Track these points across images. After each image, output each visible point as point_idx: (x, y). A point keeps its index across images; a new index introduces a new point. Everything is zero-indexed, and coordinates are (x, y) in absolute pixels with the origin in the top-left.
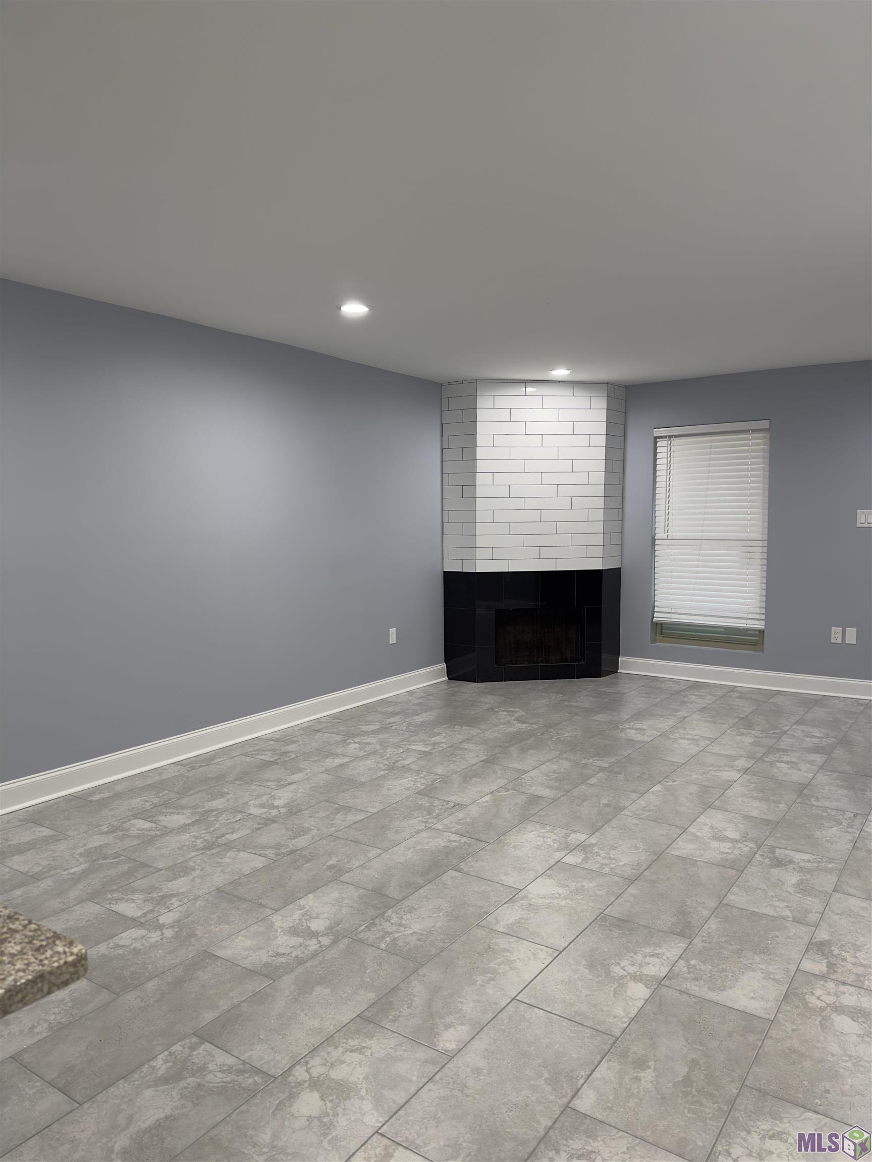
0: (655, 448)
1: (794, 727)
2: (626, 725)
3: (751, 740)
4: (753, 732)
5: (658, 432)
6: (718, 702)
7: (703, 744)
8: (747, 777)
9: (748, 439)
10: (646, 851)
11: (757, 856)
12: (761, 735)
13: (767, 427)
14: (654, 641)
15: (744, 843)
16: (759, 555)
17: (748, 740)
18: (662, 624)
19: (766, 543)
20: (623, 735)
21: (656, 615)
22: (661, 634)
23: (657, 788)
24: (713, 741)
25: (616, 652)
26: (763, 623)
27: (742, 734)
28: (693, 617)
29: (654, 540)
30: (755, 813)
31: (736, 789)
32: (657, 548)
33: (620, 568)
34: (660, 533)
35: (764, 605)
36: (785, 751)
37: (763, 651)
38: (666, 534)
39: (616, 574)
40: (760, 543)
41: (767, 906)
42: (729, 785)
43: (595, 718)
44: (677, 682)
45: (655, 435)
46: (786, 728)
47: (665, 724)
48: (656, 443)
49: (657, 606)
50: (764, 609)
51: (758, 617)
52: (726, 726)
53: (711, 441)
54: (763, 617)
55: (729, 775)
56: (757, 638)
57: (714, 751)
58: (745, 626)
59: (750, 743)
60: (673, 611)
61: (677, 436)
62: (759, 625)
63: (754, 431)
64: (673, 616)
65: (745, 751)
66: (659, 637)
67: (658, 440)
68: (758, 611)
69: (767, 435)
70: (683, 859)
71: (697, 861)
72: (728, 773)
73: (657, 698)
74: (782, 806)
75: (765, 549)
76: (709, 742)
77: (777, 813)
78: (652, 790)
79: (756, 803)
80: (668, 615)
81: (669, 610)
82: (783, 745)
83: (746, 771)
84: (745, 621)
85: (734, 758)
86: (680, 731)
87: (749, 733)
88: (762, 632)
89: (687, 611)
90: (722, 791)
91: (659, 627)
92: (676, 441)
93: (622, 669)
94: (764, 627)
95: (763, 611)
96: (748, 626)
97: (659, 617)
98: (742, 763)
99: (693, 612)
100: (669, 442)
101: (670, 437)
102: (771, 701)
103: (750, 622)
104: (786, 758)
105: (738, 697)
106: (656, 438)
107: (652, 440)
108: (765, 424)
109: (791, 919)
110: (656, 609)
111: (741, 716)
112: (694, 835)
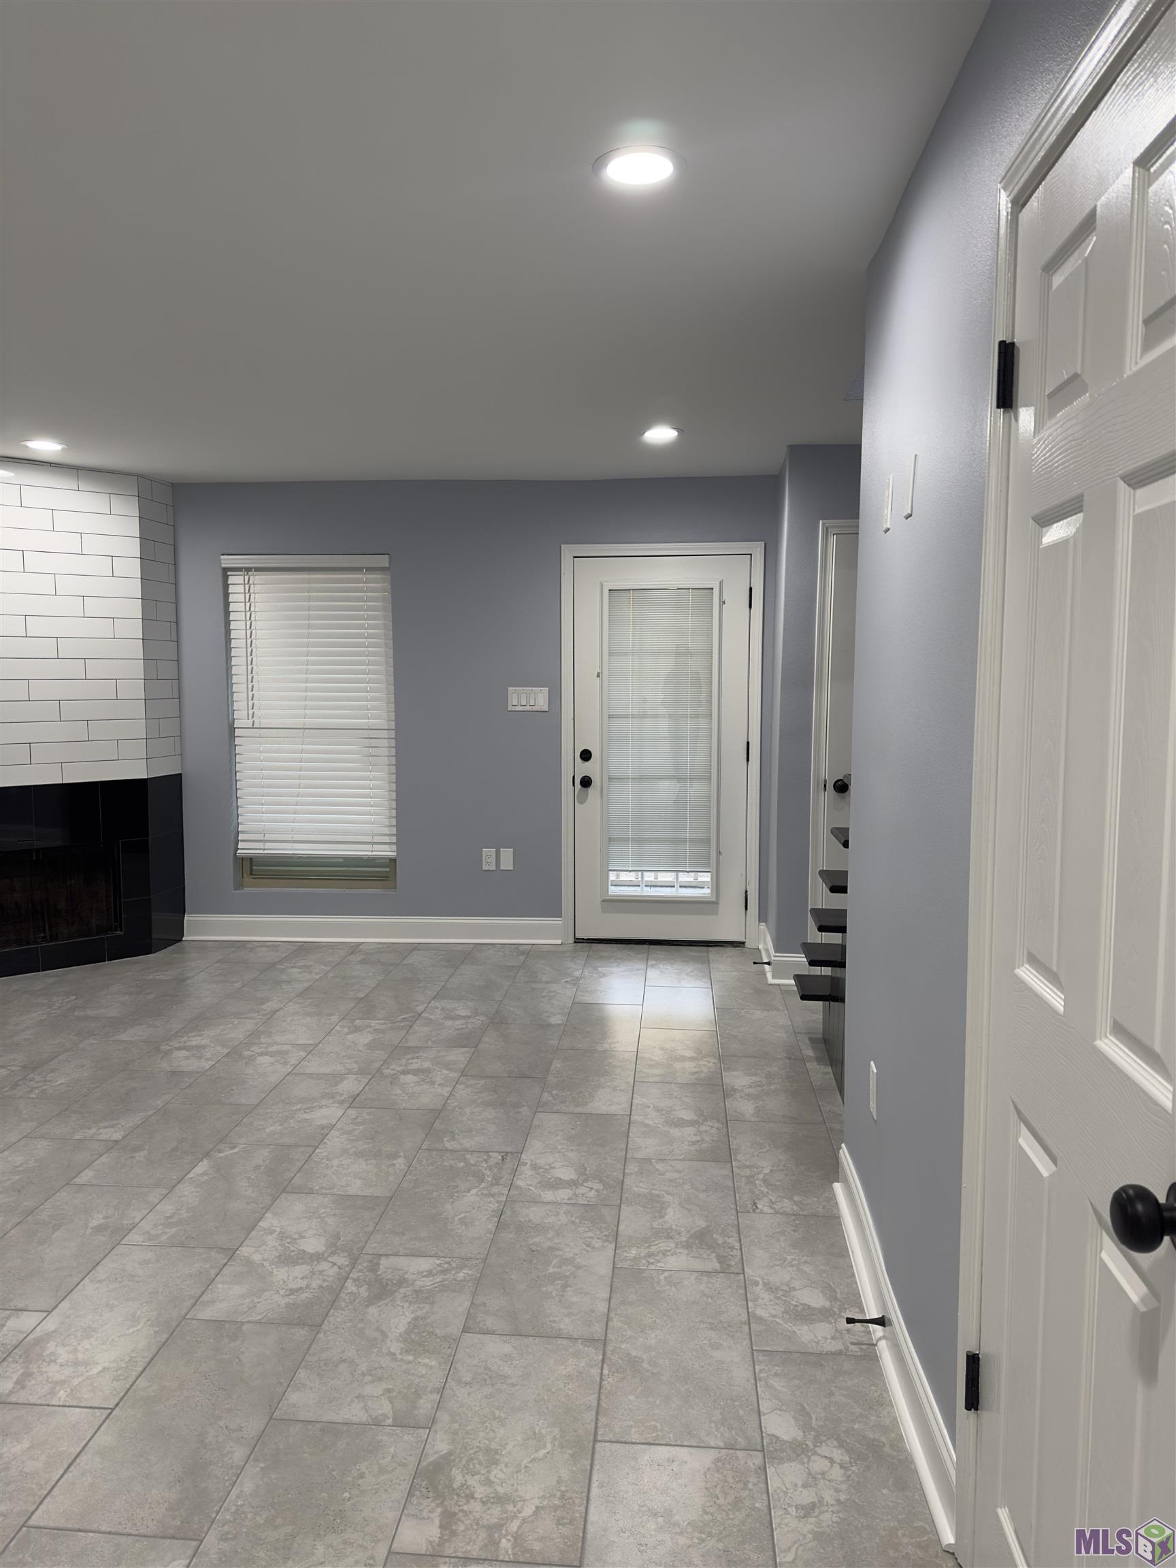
0: (226, 586)
1: (433, 1004)
2: (175, 1044)
3: (370, 1038)
4: (373, 1023)
5: (227, 561)
6: (331, 975)
7: (293, 1061)
8: (352, 1113)
9: (361, 581)
10: (152, 1325)
11: (349, 1283)
12: (383, 1026)
13: (387, 565)
14: (239, 885)
15: (330, 1259)
16: (385, 751)
17: (364, 1038)
18: (251, 859)
19: (393, 734)
20: (164, 1065)
21: (241, 845)
22: (251, 874)
23: (203, 1167)
24: (310, 1050)
25: (180, 909)
26: (394, 847)
27: (357, 1029)
28: (296, 846)
29: (232, 729)
30: (356, 1188)
31: (335, 1141)
32: (237, 741)
33: (181, 774)
34: (241, 720)
35: (394, 822)
36: (417, 1049)
37: (395, 888)
38: (251, 720)
39: (174, 783)
40: (385, 734)
41: (352, 1401)
42: (323, 1133)
43: (123, 1037)
44: (274, 946)
45: (223, 565)
46: (420, 1008)
47: (237, 1031)
48: (226, 578)
49: (242, 832)
50: (395, 829)
51: (386, 839)
52: (335, 1018)
53: (309, 581)
54: (394, 839)
55: (327, 1113)
56: (388, 869)
57: (309, 1071)
58: (370, 853)
59: (366, 1045)
60: (268, 837)
61: (257, 569)
62: (388, 852)
63: (370, 570)
64: (268, 845)
65: (356, 1062)
66: (247, 879)
67: (229, 573)
68: (386, 830)
69: (387, 577)
70: (218, 1324)
71: (243, 1323)
72: (324, 1111)
73: (236, 982)
74: (400, 1163)
75: (393, 742)
76: (303, 1054)
77: (391, 1179)
78: (191, 1175)
79: (361, 1166)
80: (260, 845)
81: (260, 837)
82: (413, 1041)
83: (353, 1101)
84: (369, 847)
85: (336, 1078)
86: (263, 1040)
87: (367, 1026)
88: (393, 861)
89: (289, 837)
90: (310, 1150)
91: (247, 864)
92: (257, 578)
93: (189, 935)
94: (395, 854)
95: (394, 831)
96: (374, 853)
97: (246, 848)
98: (350, 1086)
99: (296, 837)
100: (247, 578)
101: (248, 570)
102: (406, 962)
103: (376, 847)
104: (415, 1065)
105: (362, 962)
106: (225, 570)
107: (220, 573)
108: (383, 561)
109: (390, 1421)
110: (241, 837)
111: (361, 995)
112: (248, 1262)
